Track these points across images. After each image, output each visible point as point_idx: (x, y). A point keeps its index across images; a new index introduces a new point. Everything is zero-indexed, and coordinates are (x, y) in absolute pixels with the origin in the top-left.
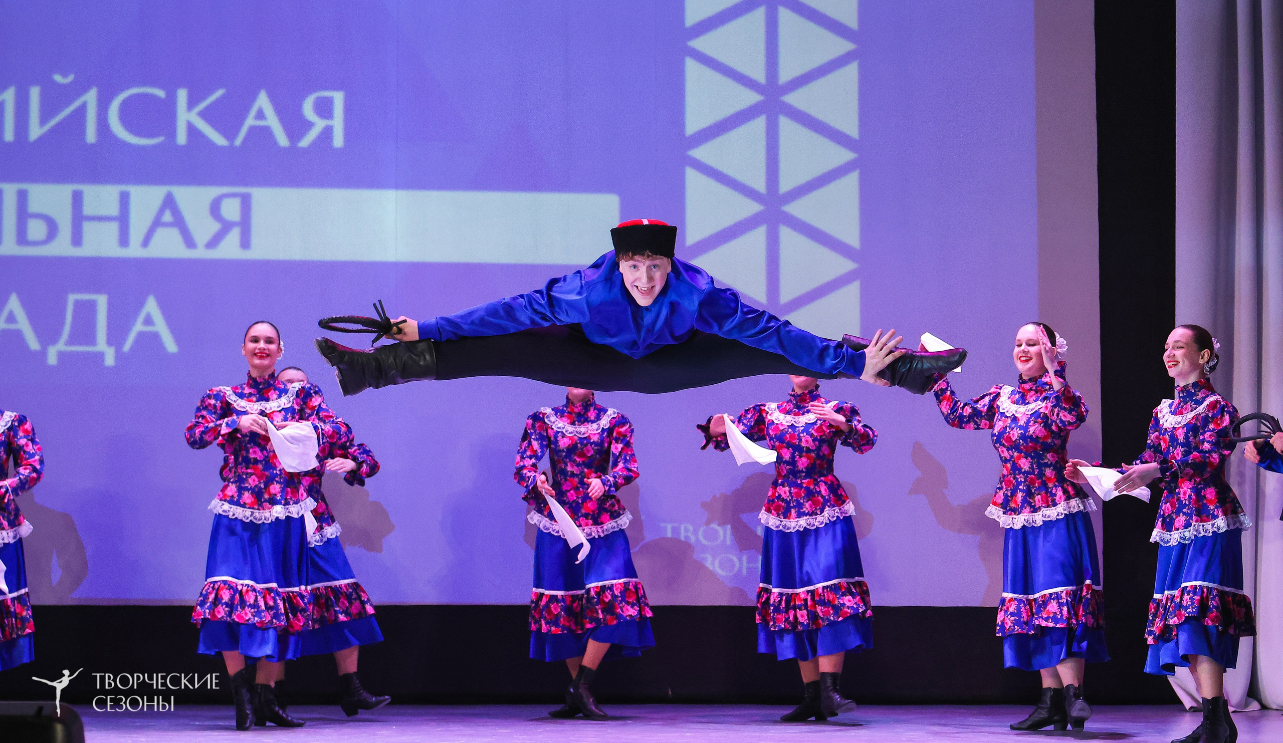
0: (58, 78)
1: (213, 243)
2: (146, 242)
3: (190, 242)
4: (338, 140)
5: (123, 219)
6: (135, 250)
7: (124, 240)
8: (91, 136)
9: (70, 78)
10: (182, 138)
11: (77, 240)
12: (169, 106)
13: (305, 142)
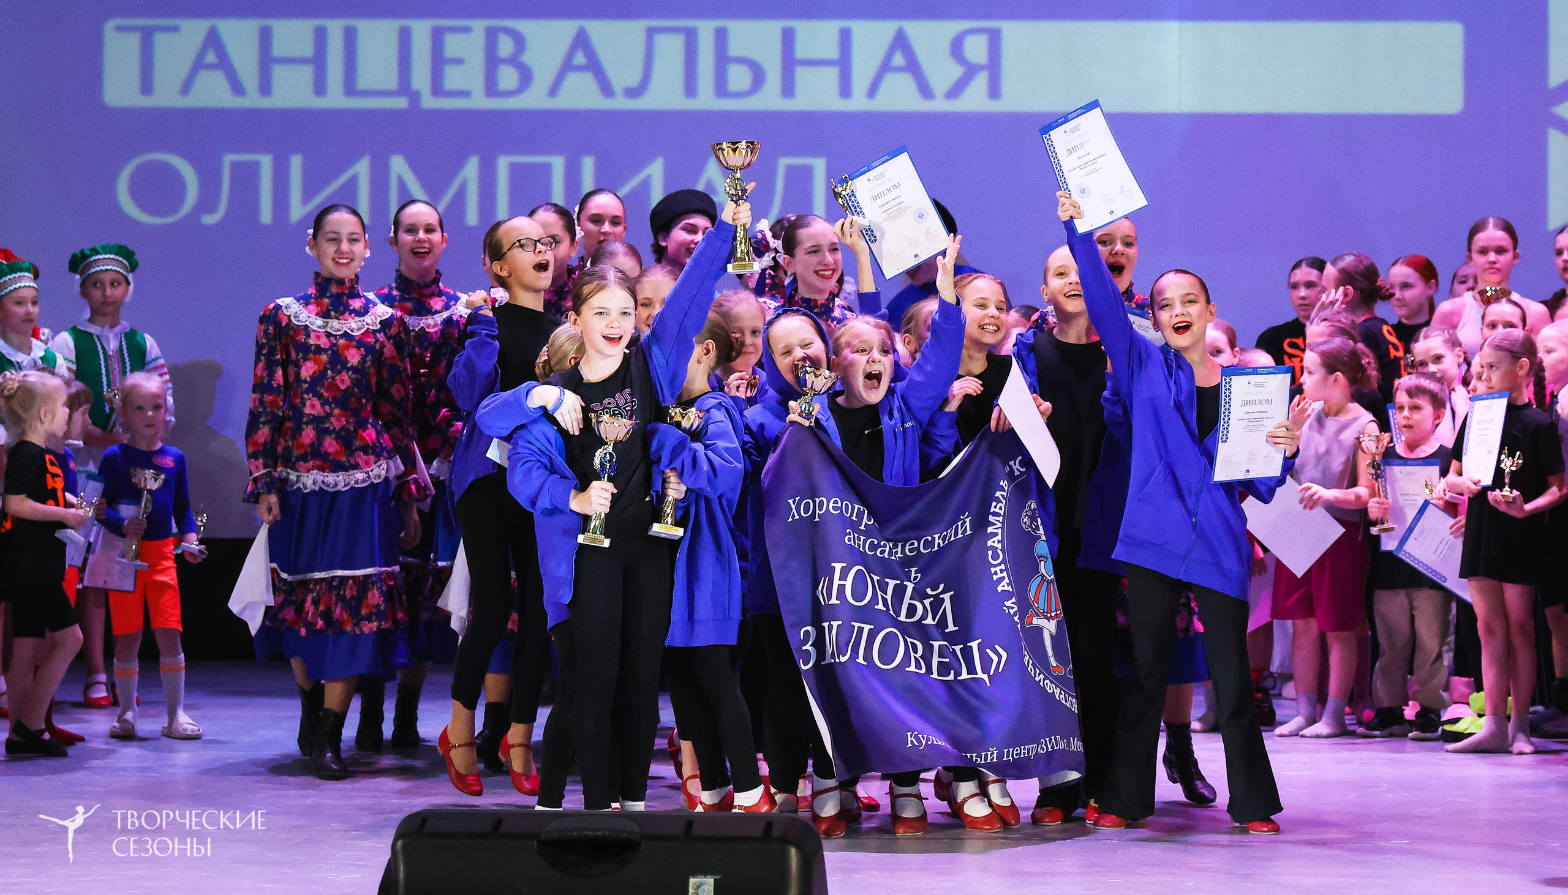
1: (954, 92)
2: (872, 92)
3: (925, 91)
5: (844, 63)
6: (858, 103)
7: (845, 90)
11: (788, 88)
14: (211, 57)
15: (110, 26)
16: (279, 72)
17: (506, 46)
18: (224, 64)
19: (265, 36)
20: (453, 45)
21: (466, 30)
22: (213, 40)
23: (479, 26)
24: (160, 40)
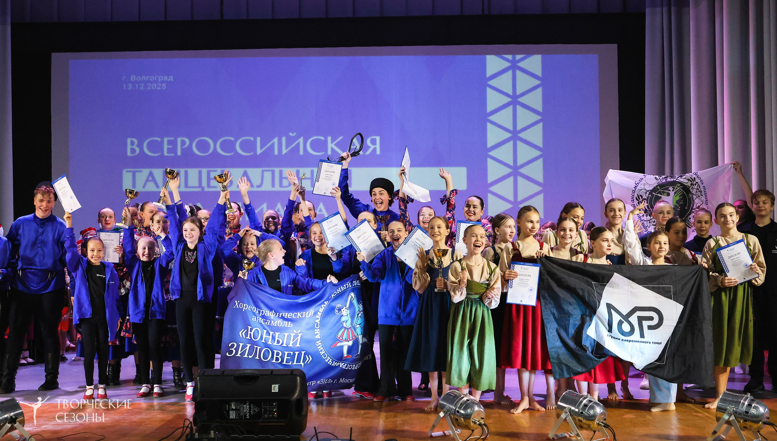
0: (291, 134)
4: (378, 152)
8: (301, 152)
9: (295, 134)
10: (329, 152)
12: (325, 143)
13: (368, 153)
14: (150, 178)
15: (124, 171)
18: (154, 180)
21: (216, 171)
22: (151, 174)
24: (137, 174)
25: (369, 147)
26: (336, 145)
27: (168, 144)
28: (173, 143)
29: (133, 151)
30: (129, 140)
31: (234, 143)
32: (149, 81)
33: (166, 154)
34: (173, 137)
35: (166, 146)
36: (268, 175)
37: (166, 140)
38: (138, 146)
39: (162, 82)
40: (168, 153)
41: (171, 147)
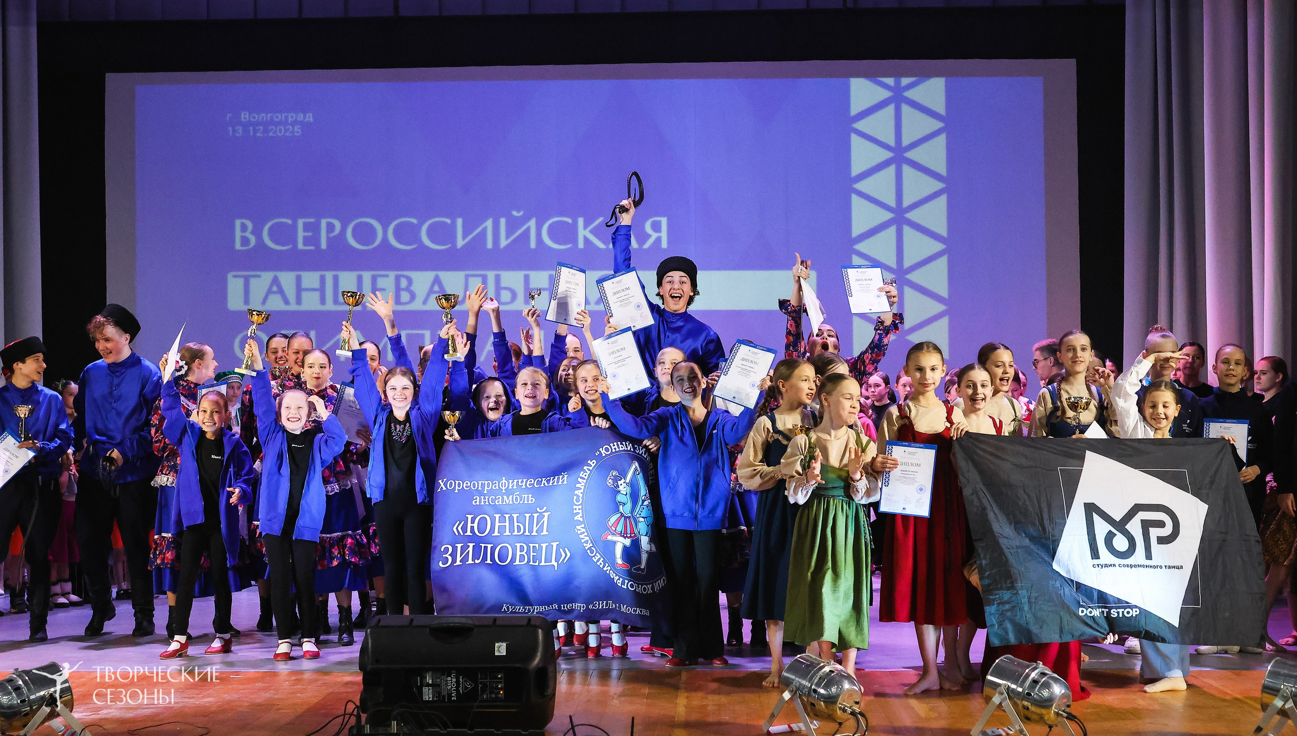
0: (515, 213)
3: (587, 301)
4: (664, 244)
8: (533, 245)
9: (522, 213)
10: (581, 245)
12: (574, 227)
13: (647, 246)
14: (275, 288)
15: (230, 276)
16: (304, 295)
17: (404, 283)
18: (281, 291)
19: (299, 279)
20: (381, 282)
21: (387, 276)
22: (275, 281)
23: (392, 274)
24: (253, 281)
25: (649, 236)
26: (591, 232)
27: (305, 230)
28: (313, 228)
29: (245, 241)
30: (238, 223)
31: (417, 229)
32: (272, 122)
33: (300, 246)
34: (312, 218)
35: (301, 234)
36: (476, 283)
37: (300, 223)
38: (253, 233)
39: (295, 123)
40: (305, 244)
41: (310, 234)
